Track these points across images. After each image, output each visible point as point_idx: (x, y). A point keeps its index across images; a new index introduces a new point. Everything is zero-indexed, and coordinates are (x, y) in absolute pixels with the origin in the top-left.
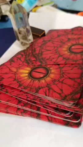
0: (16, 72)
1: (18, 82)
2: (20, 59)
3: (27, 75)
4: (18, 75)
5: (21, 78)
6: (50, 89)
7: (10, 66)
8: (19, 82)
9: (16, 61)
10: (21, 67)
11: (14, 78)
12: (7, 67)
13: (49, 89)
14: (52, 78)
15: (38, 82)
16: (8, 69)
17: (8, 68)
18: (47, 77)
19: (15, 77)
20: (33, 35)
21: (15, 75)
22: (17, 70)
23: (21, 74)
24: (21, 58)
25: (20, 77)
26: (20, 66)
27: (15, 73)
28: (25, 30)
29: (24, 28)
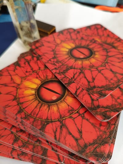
0: (19, 85)
1: (18, 104)
2: (29, 63)
3: (33, 92)
4: (21, 90)
5: (24, 97)
6: (63, 127)
7: (13, 72)
8: (20, 104)
9: (23, 65)
10: (28, 76)
11: (15, 95)
12: (9, 73)
13: (61, 127)
14: (68, 105)
15: (48, 109)
16: (10, 77)
17: (10, 75)
18: (61, 102)
19: (17, 93)
20: (40, 32)
21: (17, 90)
22: (21, 81)
23: (26, 90)
24: (30, 60)
25: (23, 94)
26: (27, 74)
27: (18, 87)
28: (28, 25)
29: (27, 23)
